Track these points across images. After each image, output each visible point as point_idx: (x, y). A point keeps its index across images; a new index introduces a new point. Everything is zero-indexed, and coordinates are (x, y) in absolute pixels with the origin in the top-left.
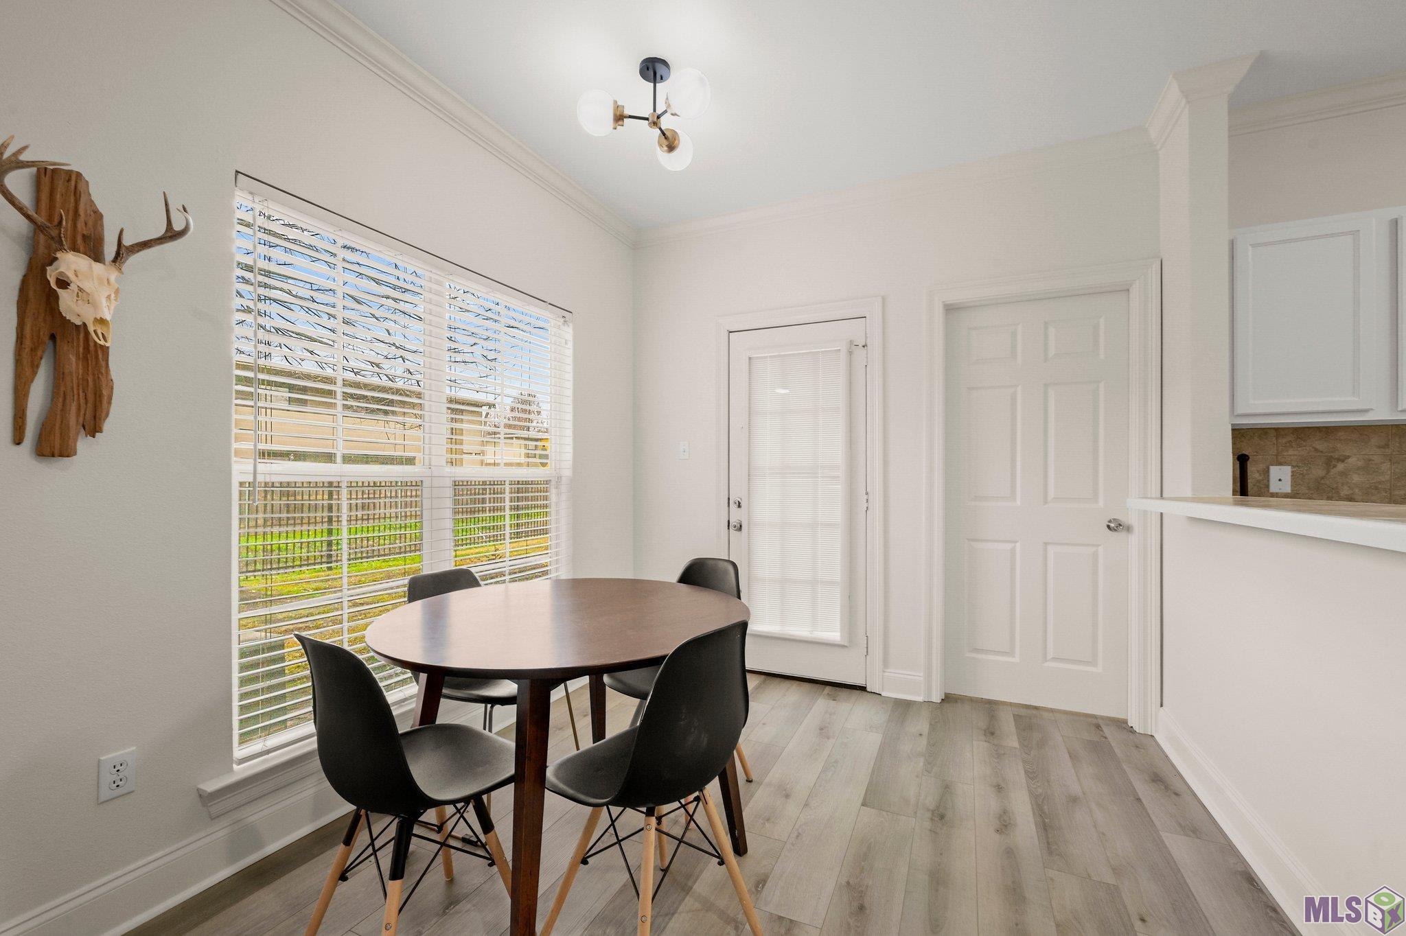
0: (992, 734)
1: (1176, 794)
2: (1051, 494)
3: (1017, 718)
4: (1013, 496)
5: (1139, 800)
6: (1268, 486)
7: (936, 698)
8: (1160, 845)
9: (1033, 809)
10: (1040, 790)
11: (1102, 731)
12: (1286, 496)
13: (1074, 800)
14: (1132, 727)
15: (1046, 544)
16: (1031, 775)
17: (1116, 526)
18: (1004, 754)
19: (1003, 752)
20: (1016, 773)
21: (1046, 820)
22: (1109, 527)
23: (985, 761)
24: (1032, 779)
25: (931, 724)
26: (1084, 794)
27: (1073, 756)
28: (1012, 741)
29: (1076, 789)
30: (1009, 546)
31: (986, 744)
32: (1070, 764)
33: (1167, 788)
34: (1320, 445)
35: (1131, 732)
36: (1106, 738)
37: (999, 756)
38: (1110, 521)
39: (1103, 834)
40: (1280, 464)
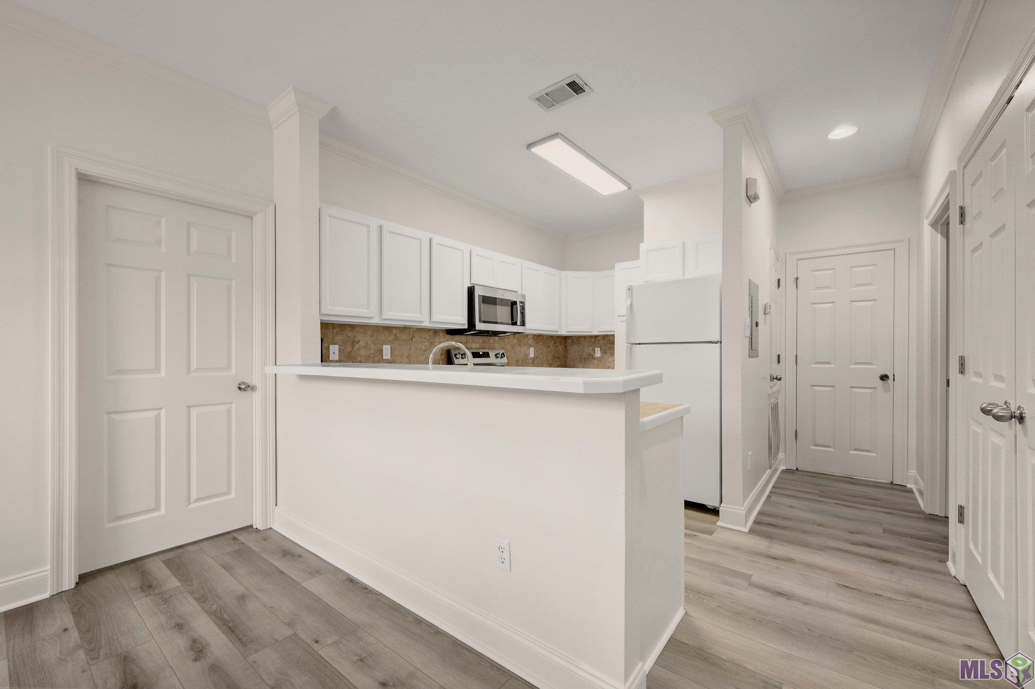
0: (150, 586)
1: (299, 556)
2: (194, 365)
3: (167, 563)
4: (157, 368)
5: (282, 572)
6: (329, 357)
7: (69, 583)
8: (306, 591)
9: (216, 624)
10: (214, 607)
11: (239, 540)
12: (336, 362)
13: (242, 598)
14: (256, 528)
15: (189, 407)
16: (202, 600)
17: (244, 387)
18: (170, 597)
19: (168, 596)
20: (189, 606)
21: (230, 625)
22: (240, 388)
23: (155, 613)
24: (204, 602)
25: (73, 613)
26: (247, 589)
27: (227, 568)
28: (174, 583)
29: (239, 589)
30: (153, 414)
31: (148, 599)
32: (227, 574)
33: (293, 556)
34: (350, 334)
35: (257, 532)
36: (243, 543)
37: (166, 601)
38: (240, 384)
39: (272, 607)
40: (334, 344)
